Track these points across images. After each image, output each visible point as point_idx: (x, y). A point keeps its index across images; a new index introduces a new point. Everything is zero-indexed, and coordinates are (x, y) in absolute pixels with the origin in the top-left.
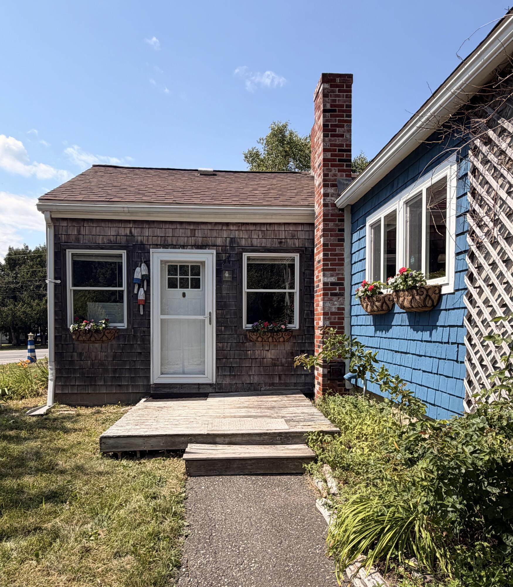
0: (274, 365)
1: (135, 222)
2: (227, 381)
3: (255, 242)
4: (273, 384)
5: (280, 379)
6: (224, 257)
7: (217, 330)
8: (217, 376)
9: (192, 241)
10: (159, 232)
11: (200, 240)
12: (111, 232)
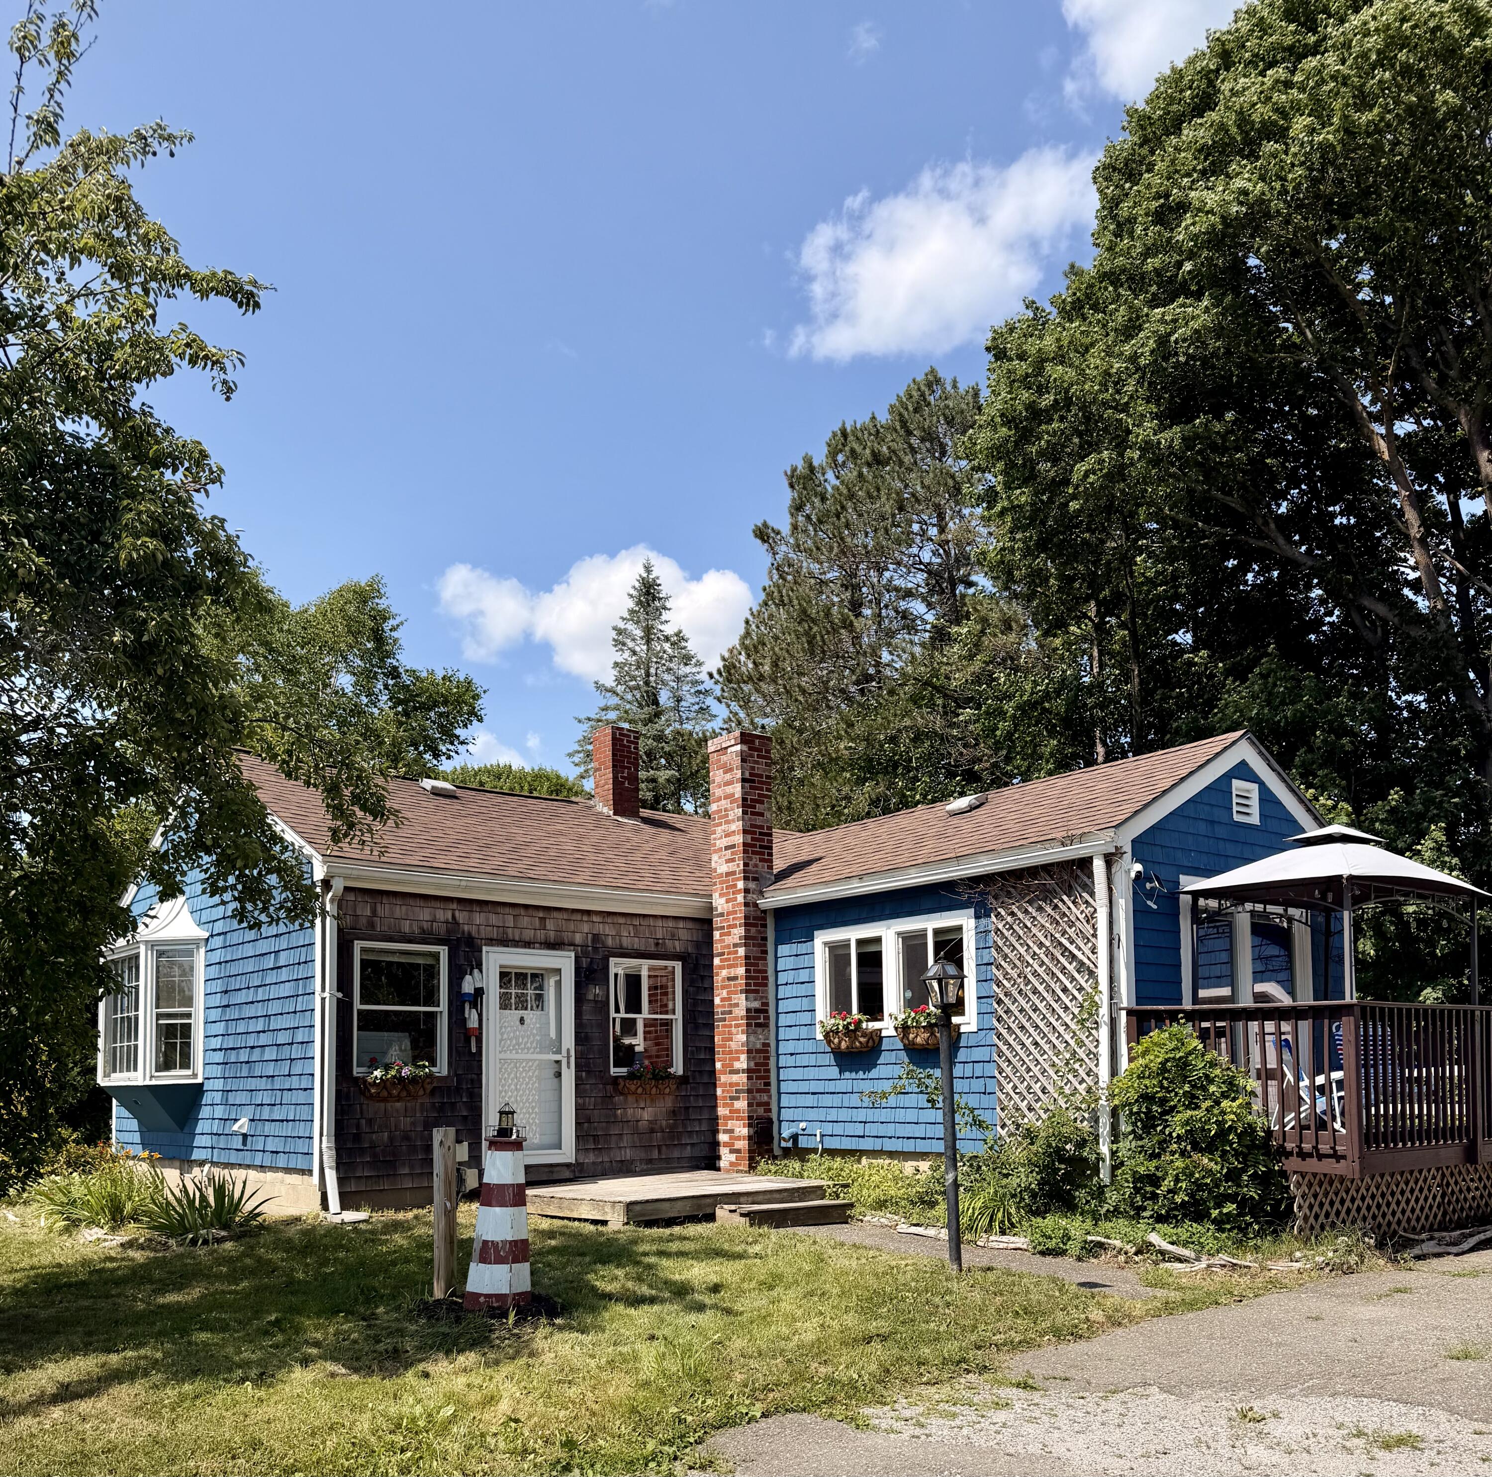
0: (652, 1131)
1: (460, 901)
2: (590, 1158)
3: (626, 942)
4: (650, 1161)
5: (660, 1152)
6: (585, 962)
7: (577, 1078)
8: (577, 1150)
9: (541, 935)
10: (494, 919)
11: (552, 934)
12: (424, 914)
